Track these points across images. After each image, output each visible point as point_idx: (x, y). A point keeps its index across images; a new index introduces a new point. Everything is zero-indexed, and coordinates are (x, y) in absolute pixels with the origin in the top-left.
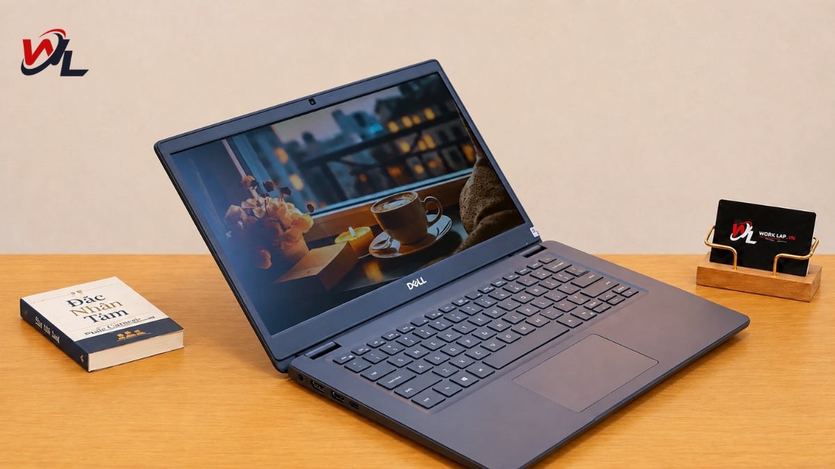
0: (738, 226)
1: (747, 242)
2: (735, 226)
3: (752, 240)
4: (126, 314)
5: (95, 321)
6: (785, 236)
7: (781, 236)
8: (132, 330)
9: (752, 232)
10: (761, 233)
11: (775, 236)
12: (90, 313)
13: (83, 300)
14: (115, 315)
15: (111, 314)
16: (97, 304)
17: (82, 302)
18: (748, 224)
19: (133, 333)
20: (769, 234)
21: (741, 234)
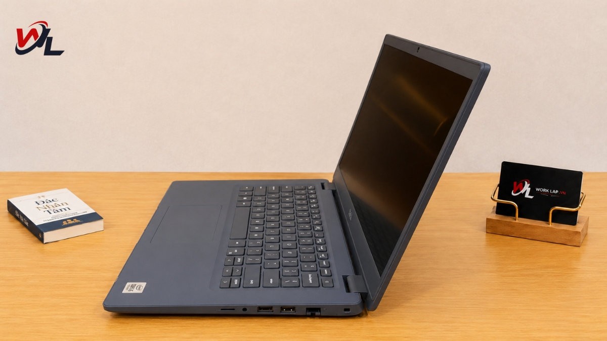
0: (517, 184)
1: (526, 197)
2: (515, 183)
3: (529, 195)
4: (69, 209)
5: (50, 213)
6: (557, 192)
7: (554, 191)
8: (72, 219)
9: (530, 188)
10: (538, 190)
11: (549, 191)
12: (48, 209)
13: (45, 201)
14: (63, 210)
15: (61, 210)
16: (53, 203)
17: (44, 202)
18: (526, 182)
19: (72, 220)
20: (544, 190)
21: (520, 191)
